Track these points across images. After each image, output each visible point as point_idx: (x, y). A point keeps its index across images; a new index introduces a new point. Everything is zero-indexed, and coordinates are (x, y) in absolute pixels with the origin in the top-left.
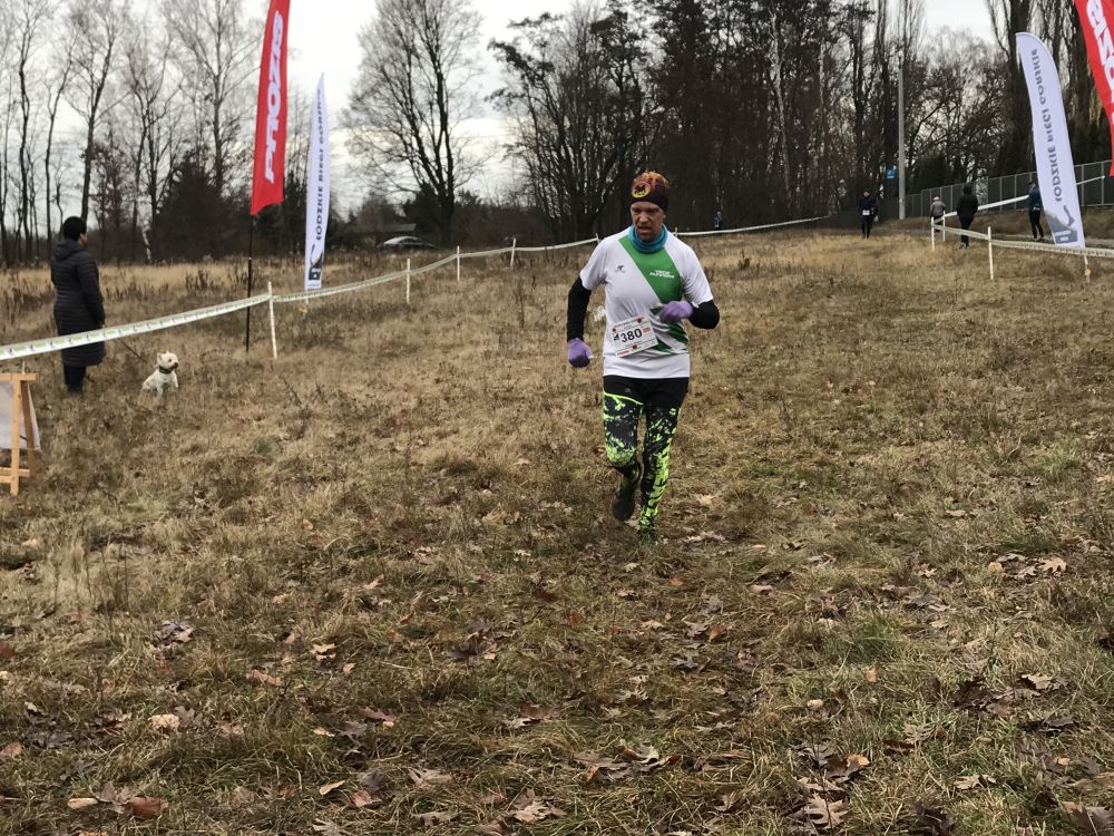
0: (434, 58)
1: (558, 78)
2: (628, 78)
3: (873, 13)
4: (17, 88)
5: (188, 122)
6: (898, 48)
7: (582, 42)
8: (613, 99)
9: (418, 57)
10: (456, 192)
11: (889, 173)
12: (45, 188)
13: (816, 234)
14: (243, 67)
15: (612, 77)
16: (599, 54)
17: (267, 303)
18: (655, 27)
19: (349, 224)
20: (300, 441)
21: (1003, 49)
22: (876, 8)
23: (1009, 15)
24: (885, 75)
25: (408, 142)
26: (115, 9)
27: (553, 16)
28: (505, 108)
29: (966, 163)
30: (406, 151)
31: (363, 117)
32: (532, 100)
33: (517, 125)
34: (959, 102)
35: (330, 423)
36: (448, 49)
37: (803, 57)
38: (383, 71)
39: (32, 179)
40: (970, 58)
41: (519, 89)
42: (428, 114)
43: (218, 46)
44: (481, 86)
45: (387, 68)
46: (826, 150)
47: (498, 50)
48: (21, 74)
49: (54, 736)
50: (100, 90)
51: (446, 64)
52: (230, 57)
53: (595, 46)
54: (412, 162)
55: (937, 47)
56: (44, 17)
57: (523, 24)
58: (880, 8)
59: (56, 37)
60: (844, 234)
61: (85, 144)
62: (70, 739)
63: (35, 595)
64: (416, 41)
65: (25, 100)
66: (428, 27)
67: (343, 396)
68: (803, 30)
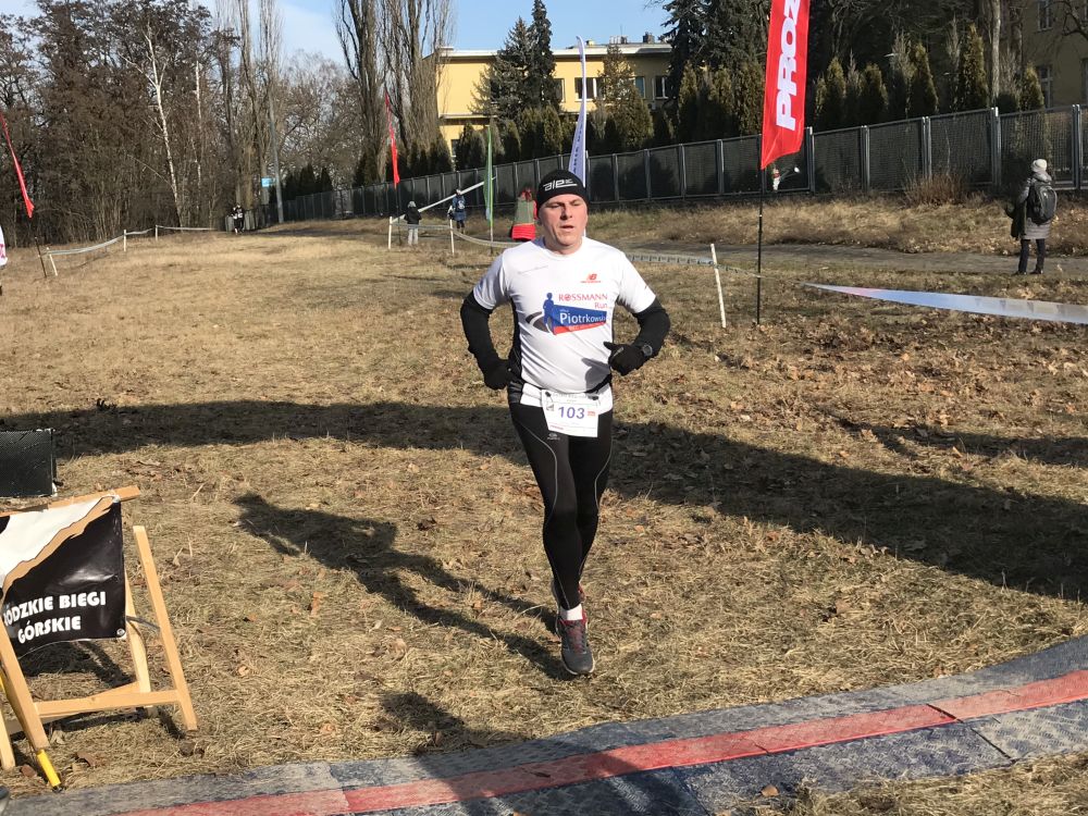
6: (263, 69)
18: (41, 49)
21: (355, 77)
22: (240, 35)
23: (358, 49)
40: (324, 78)
55: (295, 68)
58: (243, 34)
68: (175, 52)
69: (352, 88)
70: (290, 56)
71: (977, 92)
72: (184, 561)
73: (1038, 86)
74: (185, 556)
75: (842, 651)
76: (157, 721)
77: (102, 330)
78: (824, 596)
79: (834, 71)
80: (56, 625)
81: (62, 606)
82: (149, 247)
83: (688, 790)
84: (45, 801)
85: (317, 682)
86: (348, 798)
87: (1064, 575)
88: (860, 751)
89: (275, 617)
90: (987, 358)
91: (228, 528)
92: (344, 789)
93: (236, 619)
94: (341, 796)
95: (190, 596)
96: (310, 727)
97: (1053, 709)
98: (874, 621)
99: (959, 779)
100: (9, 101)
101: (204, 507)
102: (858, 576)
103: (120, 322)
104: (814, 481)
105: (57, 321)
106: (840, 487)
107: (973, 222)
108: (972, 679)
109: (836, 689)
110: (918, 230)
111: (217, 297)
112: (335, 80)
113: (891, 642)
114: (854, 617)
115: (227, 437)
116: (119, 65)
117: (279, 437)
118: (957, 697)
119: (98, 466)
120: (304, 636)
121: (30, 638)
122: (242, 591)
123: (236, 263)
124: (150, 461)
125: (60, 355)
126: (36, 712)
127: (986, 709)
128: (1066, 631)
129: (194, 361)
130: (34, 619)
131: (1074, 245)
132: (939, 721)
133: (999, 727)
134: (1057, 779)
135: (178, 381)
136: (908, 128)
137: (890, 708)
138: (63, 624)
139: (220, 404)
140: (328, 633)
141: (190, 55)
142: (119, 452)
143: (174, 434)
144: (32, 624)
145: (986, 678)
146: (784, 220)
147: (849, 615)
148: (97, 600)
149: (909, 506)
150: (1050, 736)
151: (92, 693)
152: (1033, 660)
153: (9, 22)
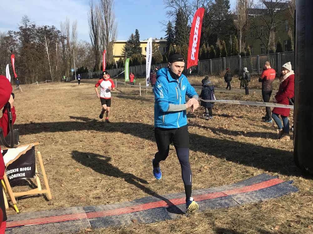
6: (72, 44)
15: (9, 49)
18: (19, 39)
22: (67, 36)
24: (69, 50)
37: (52, 46)
55: (80, 44)
68: (51, 40)
69: (93, 49)
70: (79, 41)
71: (236, 52)
72: (50, 159)
73: (250, 51)
74: (50, 158)
75: (202, 179)
76: (43, 197)
77: (32, 105)
78: (198, 167)
79: (203, 47)
80: (19, 175)
81: (21, 171)
82: (44, 85)
83: (166, 212)
84: (15, 216)
85: (81, 188)
86: (87, 215)
87: (252, 162)
88: (205, 202)
89: (71, 172)
90: (237, 113)
91: (61, 152)
92: (86, 213)
93: (62, 173)
94: (85, 214)
95: (51, 168)
96: (79, 198)
97: (249, 193)
98: (209, 173)
99: (227, 209)
100: (12, 51)
101: (55, 147)
102: (206, 162)
103: (37, 103)
104: (197, 140)
105: (22, 103)
106: (202, 142)
107: (235, 81)
108: (231, 186)
109: (200, 188)
110: (222, 83)
111: (60, 97)
112: (89, 47)
113: (213, 177)
114: (205, 172)
115: (61, 130)
116: (38, 43)
117: (73, 130)
118: (228, 190)
119: (30, 137)
120: (78, 177)
121: (12, 178)
122: (64, 167)
123: (65, 89)
124: (43, 136)
125: (22, 111)
126: (13, 195)
127: (234, 193)
128: (252, 175)
129: (54, 112)
130: (14, 174)
131: (257, 87)
132: (223, 196)
133: (237, 197)
134: (250, 209)
135: (50, 117)
136: (221, 60)
137: (212, 193)
138: (21, 175)
139: (60, 122)
140: (84, 176)
141: (55, 41)
142: (35, 133)
143: (49, 130)
144: (13, 175)
145: (234, 186)
146: (192, 80)
147: (204, 171)
148: (29, 169)
149: (218, 146)
150: (248, 199)
151: (27, 190)
152: (245, 182)
153: (12, 33)
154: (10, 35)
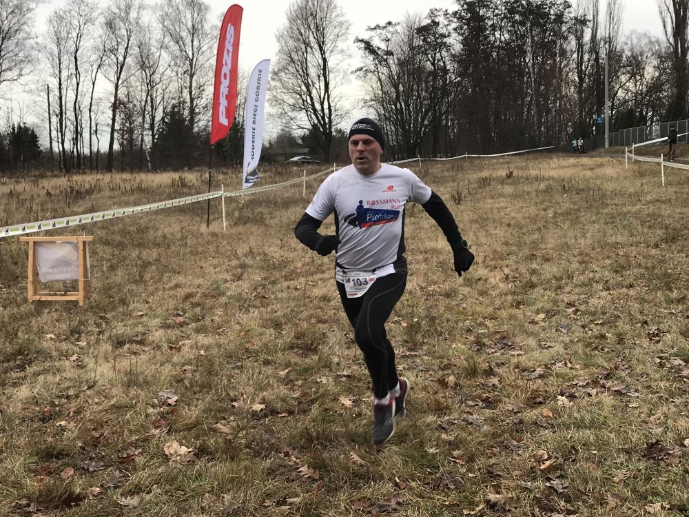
0: (321, 49)
1: (396, 61)
2: (439, 61)
3: (590, 21)
4: (73, 66)
5: (173, 87)
6: (605, 43)
7: (411, 40)
8: (430, 73)
9: (311, 48)
10: (333, 130)
11: (599, 119)
12: (89, 126)
13: (554, 156)
14: (207, 54)
15: (429, 60)
16: (422, 47)
17: (220, 197)
18: (455, 29)
19: (269, 148)
20: (240, 282)
21: (671, 44)
22: (592, 18)
23: (674, 23)
24: (597, 60)
25: (305, 99)
26: (131, 19)
27: (393, 23)
28: (363, 78)
29: (647, 113)
30: (304, 105)
31: (278, 84)
32: (380, 74)
33: (371, 89)
34: (642, 76)
35: (257, 271)
36: (330, 44)
37: (546, 48)
38: (290, 57)
39: (81, 120)
40: (651, 49)
41: (372, 68)
42: (317, 82)
43: (192, 42)
44: (349, 65)
45: (293, 55)
46: (560, 104)
47: (359, 43)
48: (76, 58)
49: (94, 464)
50: (122, 67)
51: (328, 52)
52: (199, 48)
53: (418, 42)
54: (307, 111)
55: (629, 42)
56: (89, 24)
57: (375, 28)
58: (594, 19)
59: (96, 35)
60: (571, 157)
61: (113, 100)
62: (103, 466)
63: (82, 376)
64: (310, 39)
65: (78, 73)
66: (318, 30)
67: (265, 255)
68: (545, 32)
69: (669, 55)
112: (657, 50)
153: (439, 13)
154: (433, 21)
